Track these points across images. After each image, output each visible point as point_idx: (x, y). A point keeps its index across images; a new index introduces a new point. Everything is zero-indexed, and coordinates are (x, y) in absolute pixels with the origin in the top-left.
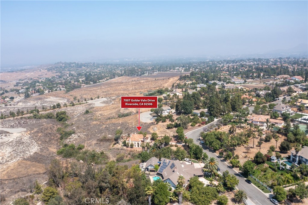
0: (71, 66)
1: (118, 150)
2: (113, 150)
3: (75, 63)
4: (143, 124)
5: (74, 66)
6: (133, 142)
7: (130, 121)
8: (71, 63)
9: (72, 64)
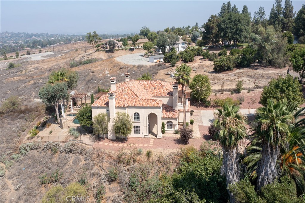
0: (19, 36)
1: (54, 152)
2: (31, 153)
3: (24, 33)
4: (135, 68)
5: (22, 36)
6: (126, 111)
7: (98, 68)
8: (19, 33)
9: (21, 34)
